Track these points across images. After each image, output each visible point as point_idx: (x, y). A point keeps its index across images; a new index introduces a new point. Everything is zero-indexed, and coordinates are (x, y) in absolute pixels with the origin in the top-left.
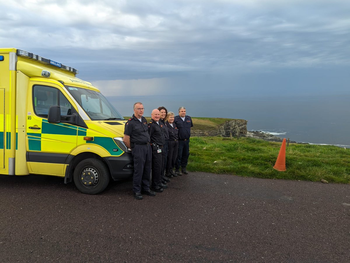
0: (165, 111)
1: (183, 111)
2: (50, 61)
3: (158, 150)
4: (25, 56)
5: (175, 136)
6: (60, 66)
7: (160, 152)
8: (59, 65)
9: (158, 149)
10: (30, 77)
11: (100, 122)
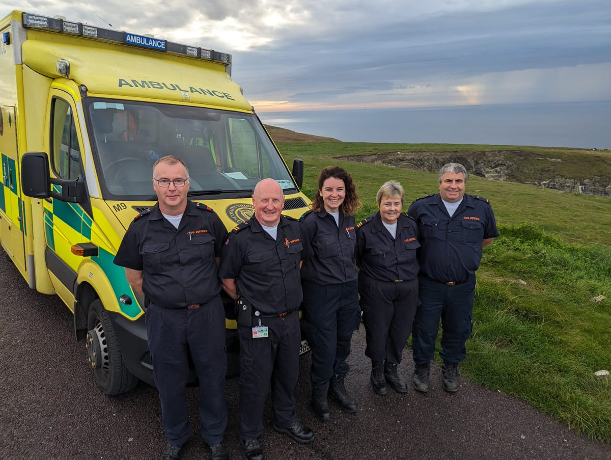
0: (340, 183)
1: (450, 181)
2: (125, 34)
3: (254, 330)
4: (39, 26)
5: (393, 269)
6: (162, 46)
7: (263, 336)
8: (160, 44)
9: (257, 325)
10: (54, 79)
11: (123, 205)
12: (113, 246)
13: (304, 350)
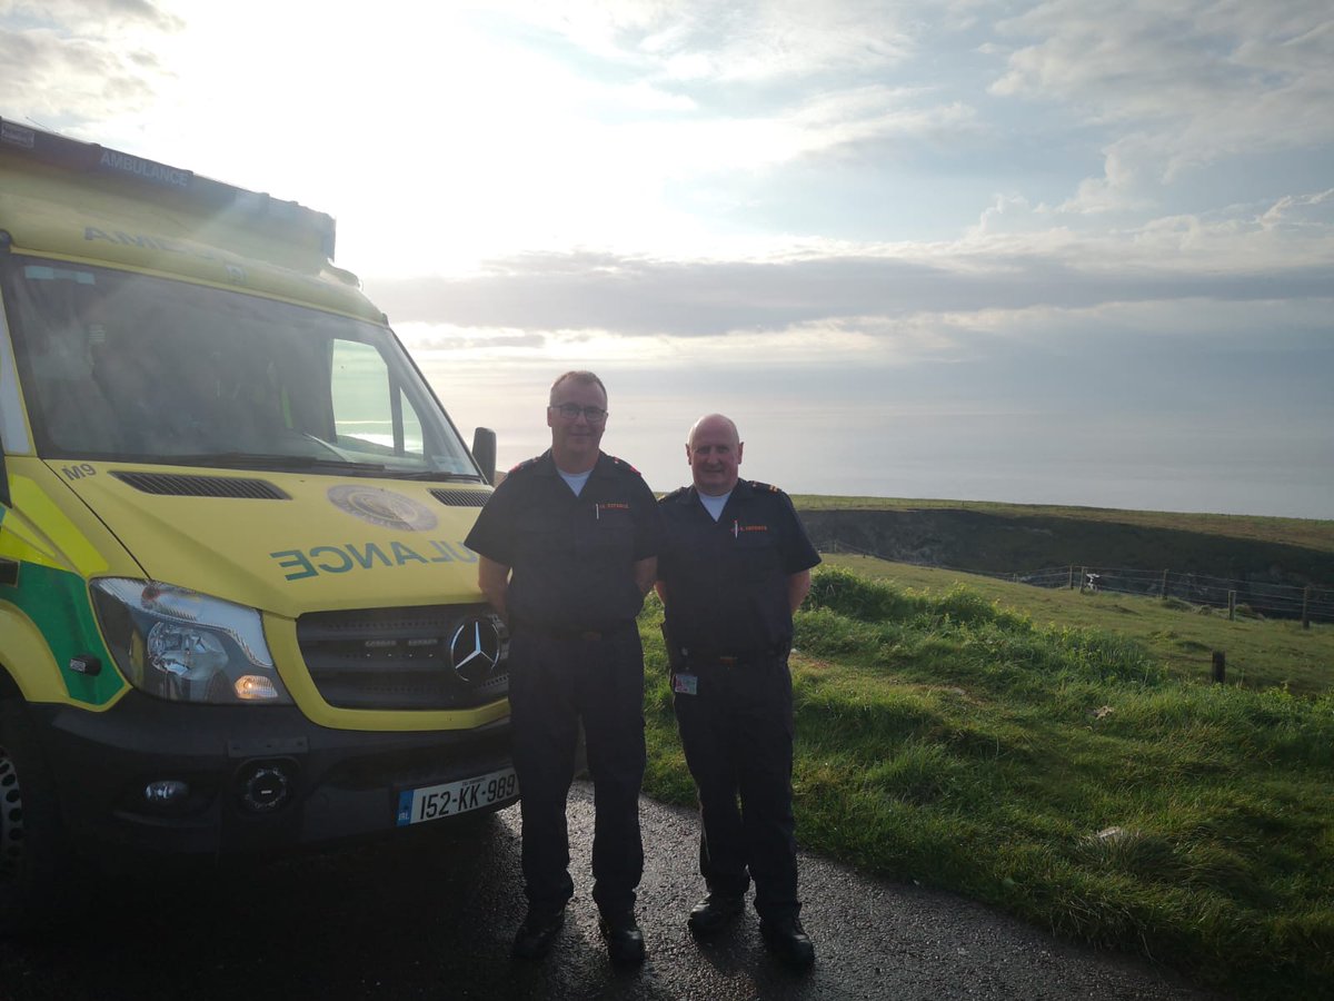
6: (182, 182)
8: (176, 178)
11: (87, 468)
12: (60, 552)
13: (501, 793)
